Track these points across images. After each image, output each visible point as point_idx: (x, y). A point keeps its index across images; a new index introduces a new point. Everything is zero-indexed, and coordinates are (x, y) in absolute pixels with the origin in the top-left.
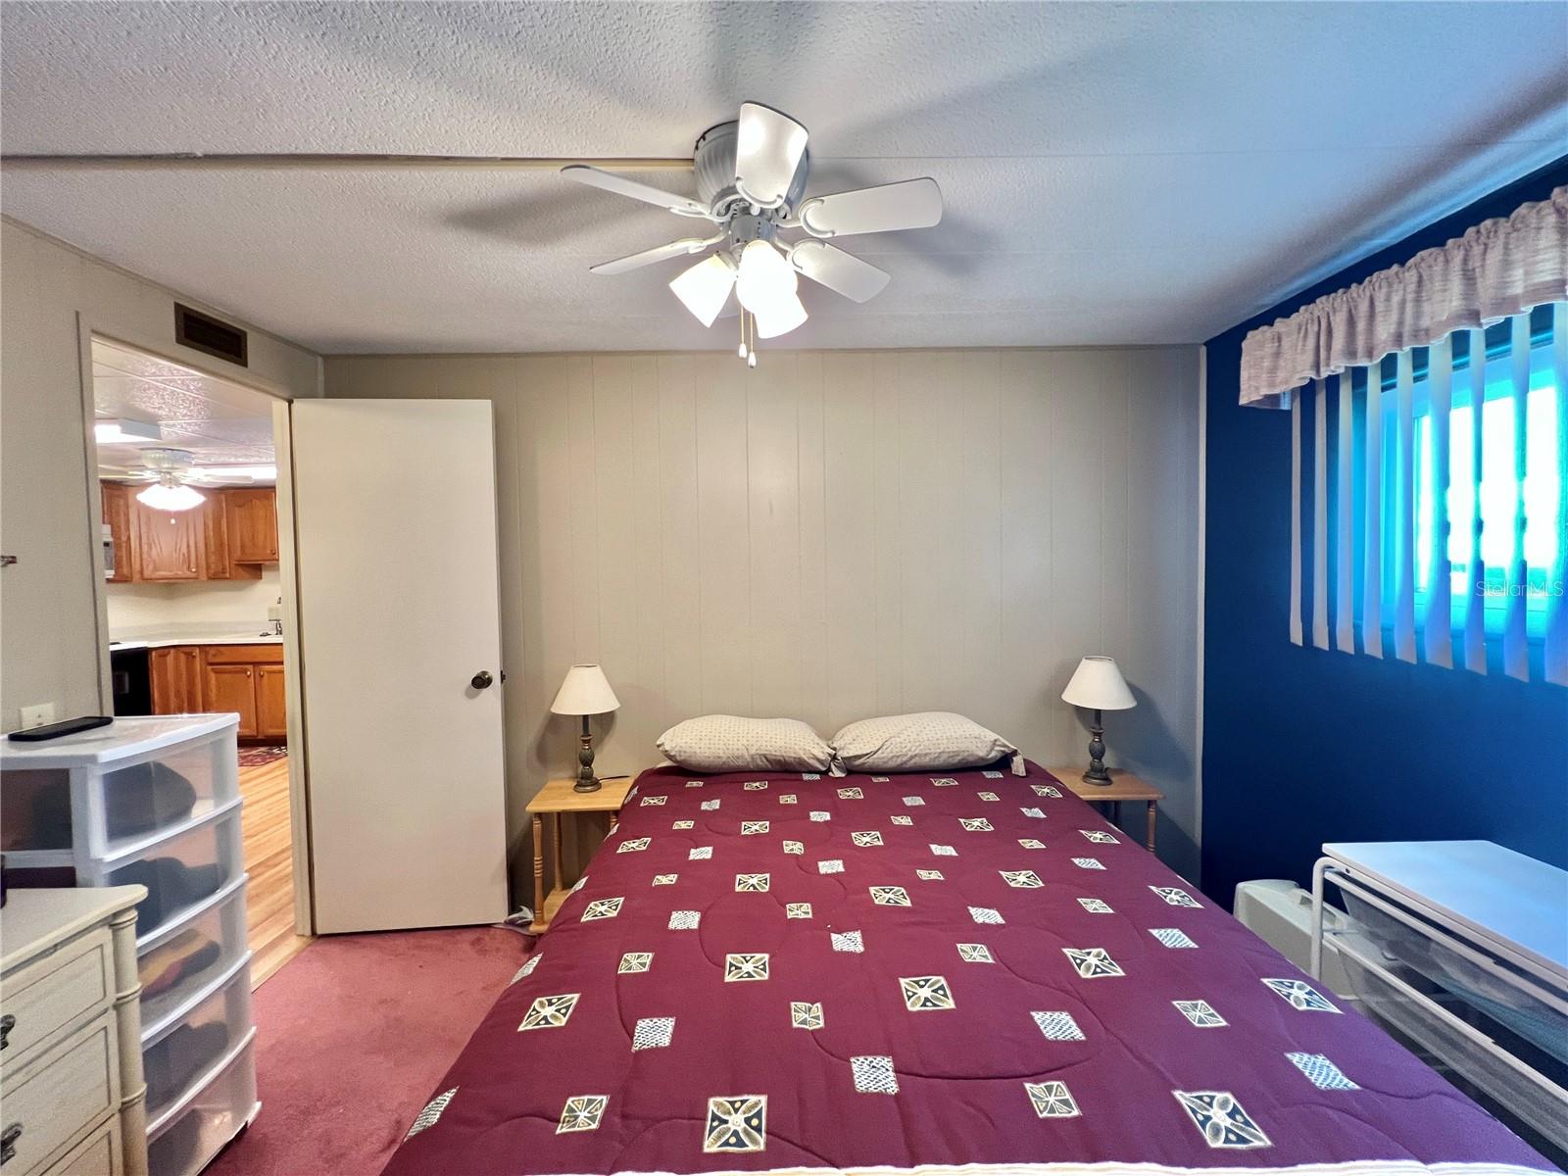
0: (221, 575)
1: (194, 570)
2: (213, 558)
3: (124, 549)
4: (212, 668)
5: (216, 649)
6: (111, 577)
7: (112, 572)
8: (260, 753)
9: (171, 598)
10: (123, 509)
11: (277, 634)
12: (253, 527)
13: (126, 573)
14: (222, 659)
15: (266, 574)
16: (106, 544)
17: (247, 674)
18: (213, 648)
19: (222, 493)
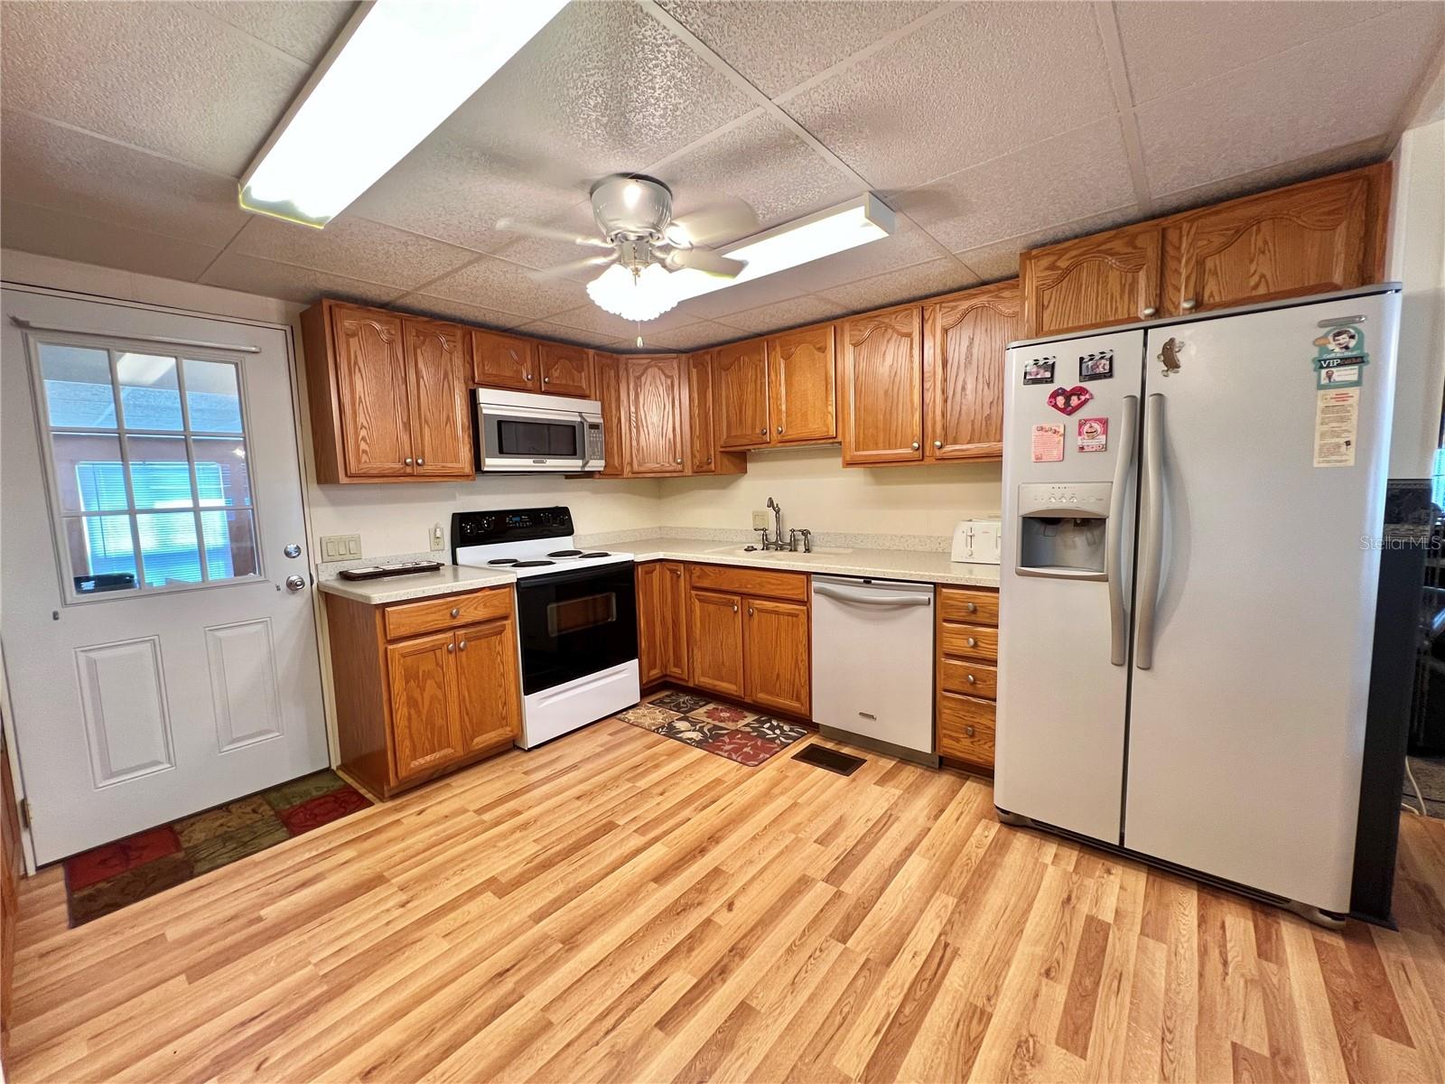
0: (705, 468)
1: (679, 461)
2: (697, 445)
3: (615, 434)
4: (696, 595)
5: (701, 569)
6: (602, 469)
7: (602, 463)
8: (748, 729)
9: (660, 497)
10: (613, 382)
11: (763, 549)
12: (740, 398)
13: (617, 465)
14: (706, 584)
15: (749, 466)
16: (594, 426)
17: (733, 608)
18: (698, 568)
19: (707, 353)
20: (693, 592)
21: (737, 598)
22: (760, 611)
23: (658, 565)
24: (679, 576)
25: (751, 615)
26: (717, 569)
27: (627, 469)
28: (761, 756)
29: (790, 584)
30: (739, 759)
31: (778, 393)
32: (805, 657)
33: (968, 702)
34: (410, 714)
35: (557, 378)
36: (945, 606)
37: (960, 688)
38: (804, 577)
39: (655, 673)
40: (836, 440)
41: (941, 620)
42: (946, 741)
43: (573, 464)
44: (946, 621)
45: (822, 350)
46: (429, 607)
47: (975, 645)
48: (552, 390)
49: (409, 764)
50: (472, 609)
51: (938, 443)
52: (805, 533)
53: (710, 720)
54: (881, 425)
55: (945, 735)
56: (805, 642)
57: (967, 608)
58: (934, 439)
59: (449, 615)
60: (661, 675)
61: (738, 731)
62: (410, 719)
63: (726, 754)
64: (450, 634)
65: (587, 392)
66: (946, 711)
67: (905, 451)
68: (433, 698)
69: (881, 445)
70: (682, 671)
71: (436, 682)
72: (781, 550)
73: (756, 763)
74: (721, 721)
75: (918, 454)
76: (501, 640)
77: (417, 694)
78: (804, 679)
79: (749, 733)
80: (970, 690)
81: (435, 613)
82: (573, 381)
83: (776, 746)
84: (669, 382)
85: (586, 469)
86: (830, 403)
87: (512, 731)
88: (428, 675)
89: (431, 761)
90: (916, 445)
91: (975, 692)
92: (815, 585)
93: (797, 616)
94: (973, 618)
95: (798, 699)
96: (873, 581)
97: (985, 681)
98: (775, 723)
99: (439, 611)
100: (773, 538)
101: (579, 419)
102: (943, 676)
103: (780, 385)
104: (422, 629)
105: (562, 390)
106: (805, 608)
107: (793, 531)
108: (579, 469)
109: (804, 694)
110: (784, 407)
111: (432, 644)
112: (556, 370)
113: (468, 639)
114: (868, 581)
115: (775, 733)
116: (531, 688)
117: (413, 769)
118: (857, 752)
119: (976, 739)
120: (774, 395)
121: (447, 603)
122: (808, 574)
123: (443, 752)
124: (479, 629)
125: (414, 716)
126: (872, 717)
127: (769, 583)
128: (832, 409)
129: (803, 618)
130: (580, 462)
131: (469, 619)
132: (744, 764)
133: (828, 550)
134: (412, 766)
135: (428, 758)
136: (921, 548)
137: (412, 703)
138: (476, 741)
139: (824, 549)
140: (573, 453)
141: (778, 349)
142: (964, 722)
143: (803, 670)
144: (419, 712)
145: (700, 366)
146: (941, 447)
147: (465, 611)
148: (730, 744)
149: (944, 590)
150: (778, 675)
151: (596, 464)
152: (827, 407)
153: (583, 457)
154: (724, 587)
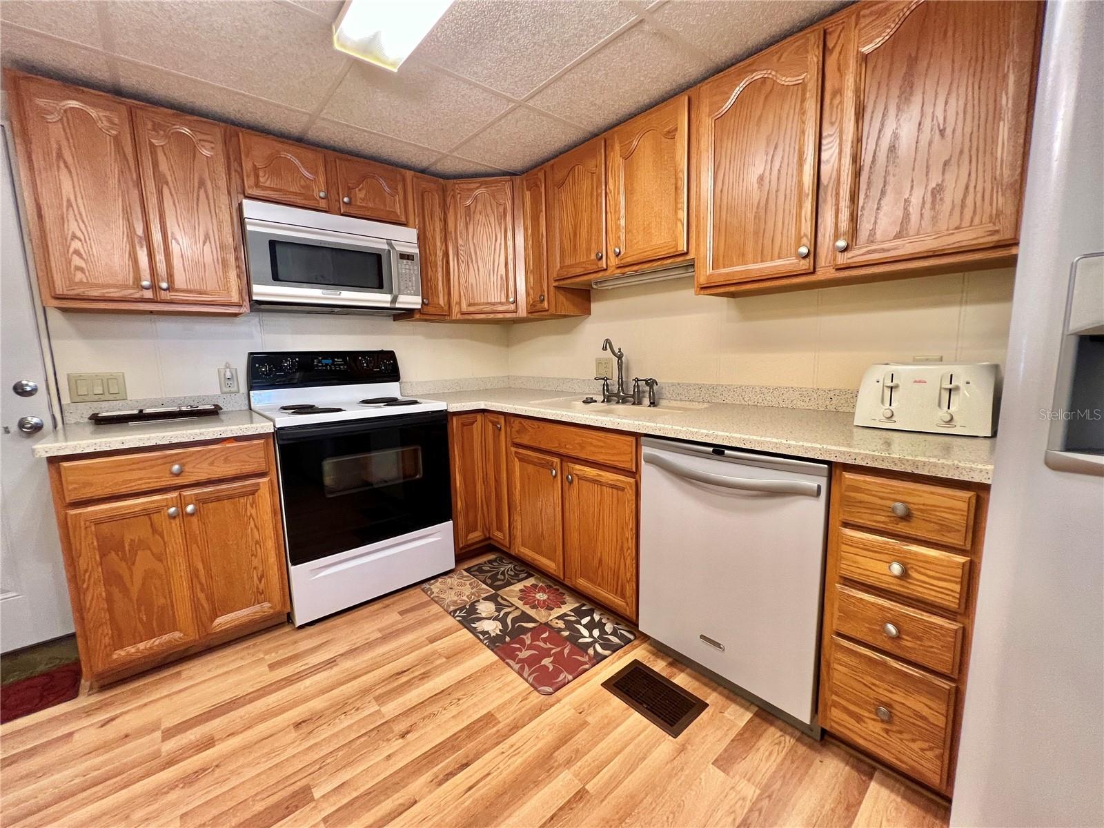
0: (538, 307)
1: (512, 299)
2: (531, 280)
4: (516, 452)
5: (520, 423)
6: (419, 307)
7: (418, 299)
8: (561, 624)
9: (508, 346)
10: (437, 211)
11: (603, 402)
12: (575, 217)
13: (441, 302)
14: (525, 440)
15: (595, 307)
16: (405, 257)
17: (552, 472)
18: (518, 421)
19: (540, 170)
20: (513, 449)
21: (556, 460)
22: (581, 478)
23: (479, 417)
24: (500, 430)
25: (571, 483)
26: (536, 423)
27: (455, 310)
28: (562, 677)
29: (614, 447)
30: (531, 679)
31: (617, 204)
32: (632, 544)
33: (884, 664)
34: (109, 594)
35: (363, 200)
36: (848, 502)
37: (869, 639)
38: (633, 439)
39: (475, 536)
40: (688, 258)
41: (838, 523)
42: (835, 713)
43: (380, 299)
44: (846, 525)
45: (671, 134)
46: (134, 462)
47: (905, 575)
48: (353, 212)
49: (108, 655)
50: (205, 465)
51: (841, 243)
52: (651, 383)
53: (520, 604)
54: (751, 228)
55: (835, 704)
56: (632, 525)
57: (893, 510)
58: (836, 238)
59: (168, 472)
60: (482, 537)
61: (547, 626)
62: (110, 600)
63: (517, 667)
64: (175, 494)
65: (403, 219)
66: (839, 667)
67: (786, 263)
68: (148, 575)
69: (750, 256)
70: (504, 535)
71: (153, 554)
72: (623, 403)
73: (551, 690)
74: (533, 607)
75: (805, 265)
76: (254, 502)
77: (122, 568)
78: (630, 574)
79: (560, 630)
80: (888, 646)
81: (144, 468)
82: (385, 206)
83: (586, 659)
84: (501, 209)
85: (398, 306)
86: (679, 206)
87: (271, 608)
88: (138, 546)
89: (146, 649)
90: (804, 250)
91: (898, 652)
92: (646, 450)
93: (623, 489)
94: (902, 528)
95: (623, 596)
96: (726, 452)
97: (919, 639)
98: (597, 617)
99: (152, 467)
100: (615, 388)
101: (386, 247)
102: (837, 614)
103: (619, 193)
104: (124, 490)
105: (368, 214)
106: (632, 480)
107: (637, 380)
108: (388, 305)
109: (629, 591)
110: (622, 222)
111: (142, 507)
112: (360, 190)
113: (200, 501)
114: (719, 451)
115: (591, 636)
116: (299, 557)
117: (115, 660)
118: (696, 684)
119: (895, 728)
120: (613, 207)
121: (166, 457)
122: (637, 436)
123: (166, 637)
124: (218, 487)
125: (117, 595)
126: (717, 645)
127: (591, 444)
128: (683, 215)
129: (630, 493)
130: (388, 297)
131: (203, 476)
132: (536, 689)
133: (678, 404)
134: (115, 656)
135: (141, 646)
136: (800, 404)
137: (112, 579)
138: (219, 620)
139: (674, 404)
140: (379, 286)
141: (617, 147)
142: (872, 694)
143: (630, 562)
144: (125, 590)
145: (534, 187)
146: (845, 250)
147: (194, 467)
148: (530, 647)
149: (847, 475)
150: (600, 561)
151: (411, 301)
152: (676, 212)
153: (391, 292)
154: (543, 446)
